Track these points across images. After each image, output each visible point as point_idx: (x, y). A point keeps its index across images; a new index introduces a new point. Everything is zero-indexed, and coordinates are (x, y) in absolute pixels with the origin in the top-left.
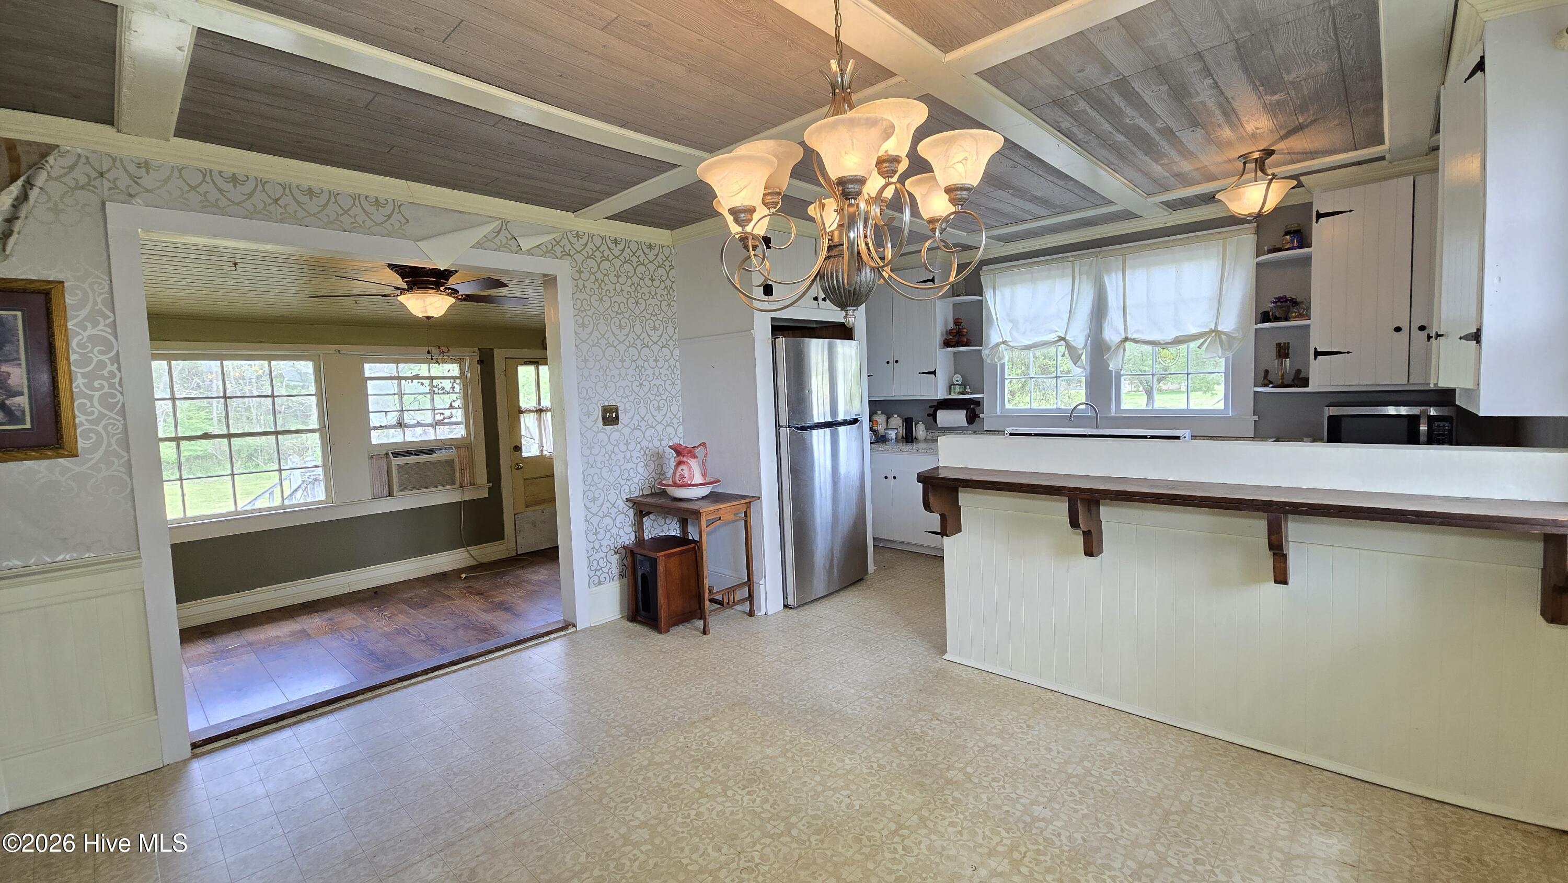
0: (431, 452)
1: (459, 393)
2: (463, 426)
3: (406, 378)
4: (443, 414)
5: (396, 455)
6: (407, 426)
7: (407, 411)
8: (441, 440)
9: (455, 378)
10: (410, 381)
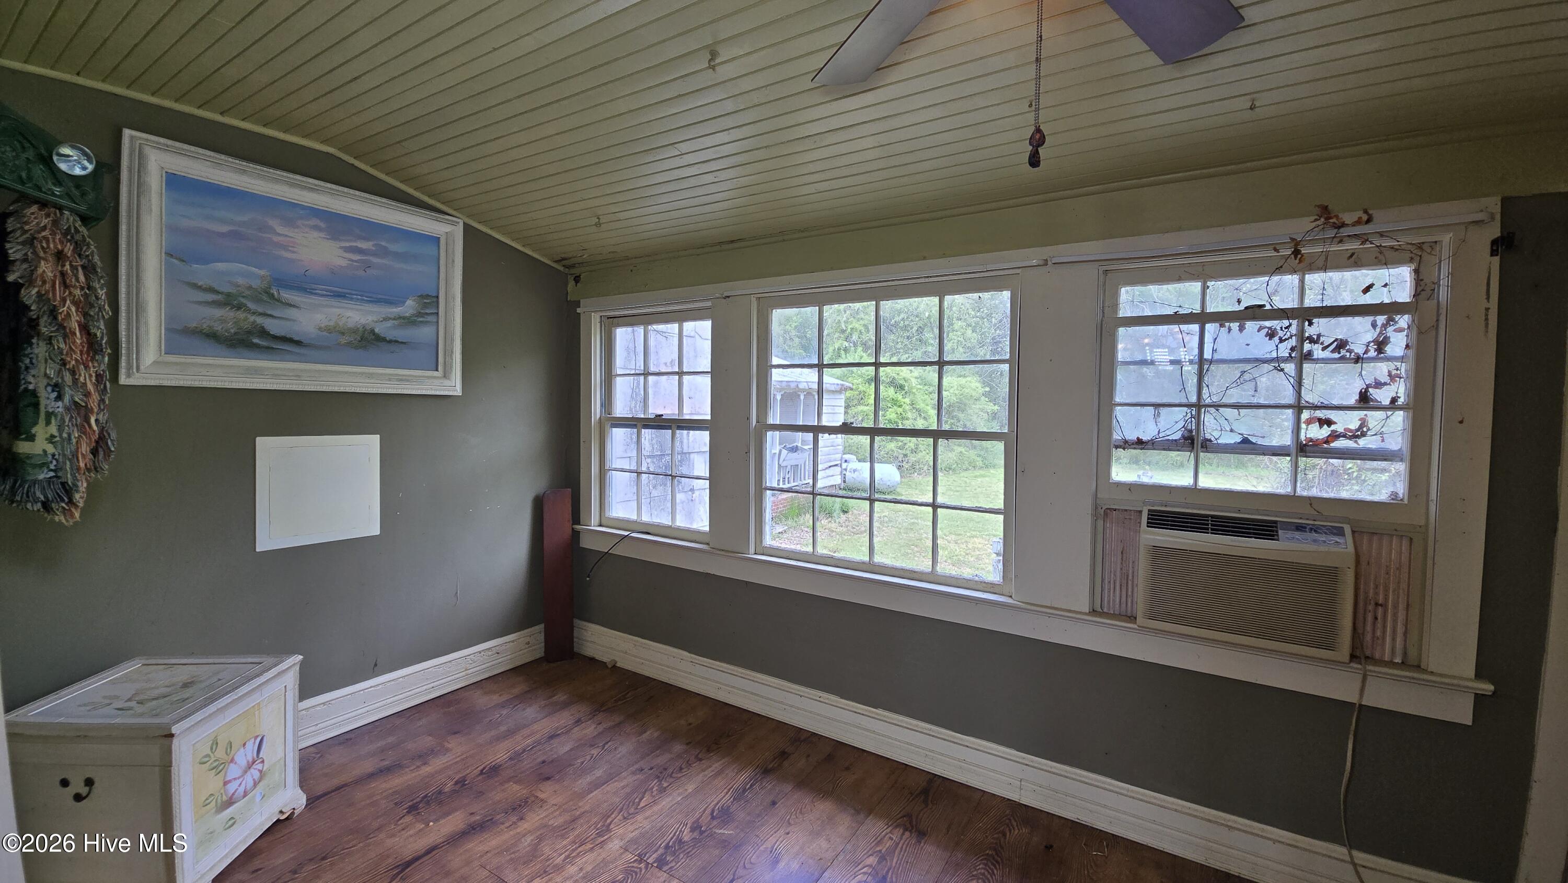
0: (1266, 530)
1: (1402, 359)
2: (1401, 467)
3: (1222, 318)
4: (1329, 422)
5: (1159, 520)
6: (1207, 445)
7: (1217, 406)
8: (1311, 501)
9: (1391, 310)
10: (1235, 326)
